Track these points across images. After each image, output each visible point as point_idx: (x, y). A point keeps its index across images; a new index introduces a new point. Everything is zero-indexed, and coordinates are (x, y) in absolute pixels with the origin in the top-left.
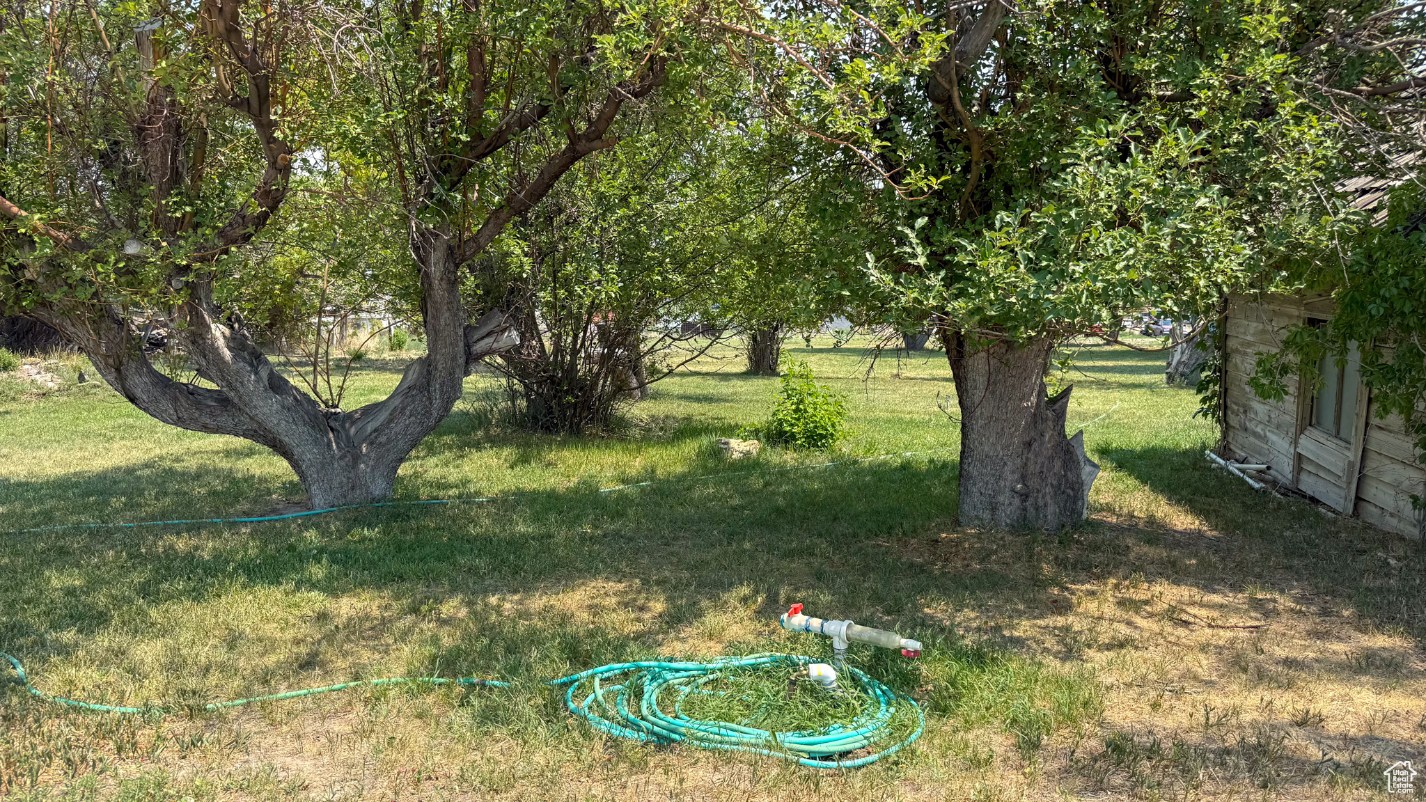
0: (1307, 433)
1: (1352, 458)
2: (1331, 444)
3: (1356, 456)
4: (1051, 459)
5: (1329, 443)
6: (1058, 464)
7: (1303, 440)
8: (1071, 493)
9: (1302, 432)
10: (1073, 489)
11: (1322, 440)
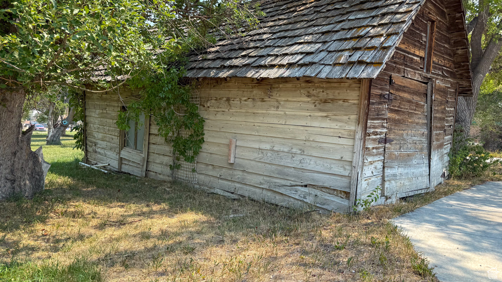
0: (124, 149)
1: (143, 156)
2: (134, 152)
3: (145, 155)
4: (27, 161)
5: (133, 152)
6: (31, 163)
7: (123, 152)
8: (38, 177)
9: (122, 150)
10: (38, 175)
11: (130, 151)
